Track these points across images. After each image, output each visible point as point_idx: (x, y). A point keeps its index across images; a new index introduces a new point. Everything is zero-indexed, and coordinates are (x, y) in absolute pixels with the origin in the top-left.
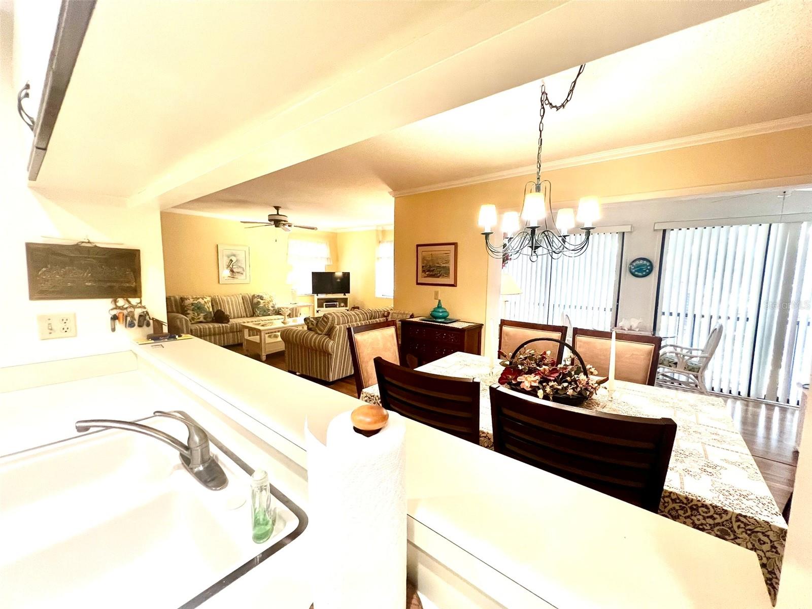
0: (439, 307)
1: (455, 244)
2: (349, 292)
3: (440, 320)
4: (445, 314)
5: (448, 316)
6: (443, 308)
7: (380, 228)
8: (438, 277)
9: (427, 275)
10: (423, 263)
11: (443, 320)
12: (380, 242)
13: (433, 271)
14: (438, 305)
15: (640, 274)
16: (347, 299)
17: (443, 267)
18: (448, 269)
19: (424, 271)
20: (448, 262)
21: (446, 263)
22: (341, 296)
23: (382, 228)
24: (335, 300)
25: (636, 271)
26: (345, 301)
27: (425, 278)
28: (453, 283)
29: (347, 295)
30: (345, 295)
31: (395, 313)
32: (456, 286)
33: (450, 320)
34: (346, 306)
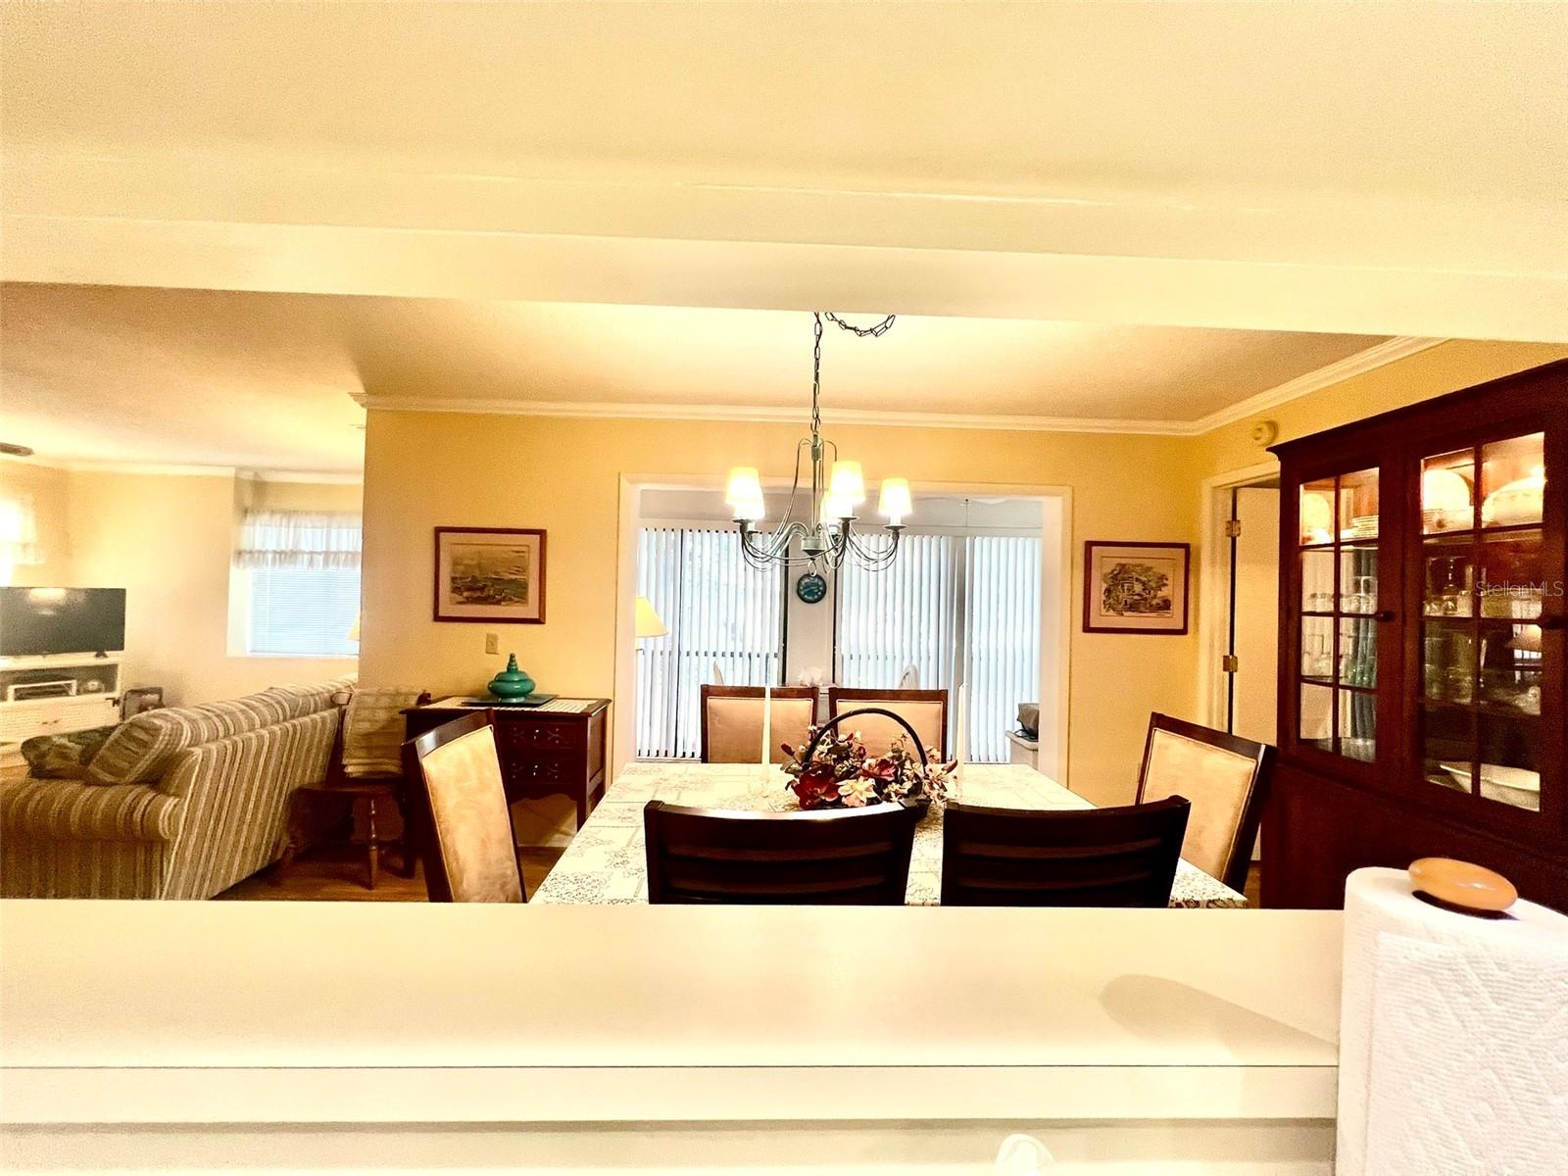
0: (511, 668)
1: (542, 533)
2: (121, 647)
3: (514, 700)
4: (527, 687)
5: (532, 690)
6: (521, 672)
7: (248, 476)
8: (498, 603)
9: (467, 598)
10: (454, 569)
11: (521, 700)
12: (246, 511)
13: (482, 589)
14: (509, 665)
15: (811, 598)
16: (113, 668)
17: (512, 581)
18: (524, 586)
19: (455, 590)
20: (523, 570)
21: (517, 573)
22: (88, 659)
23: (256, 474)
24: (63, 674)
25: (805, 594)
26: (106, 676)
27: (463, 606)
28: (537, 617)
29: (112, 657)
30: (100, 654)
31: (368, 695)
32: (544, 623)
33: (536, 697)
34: (110, 687)
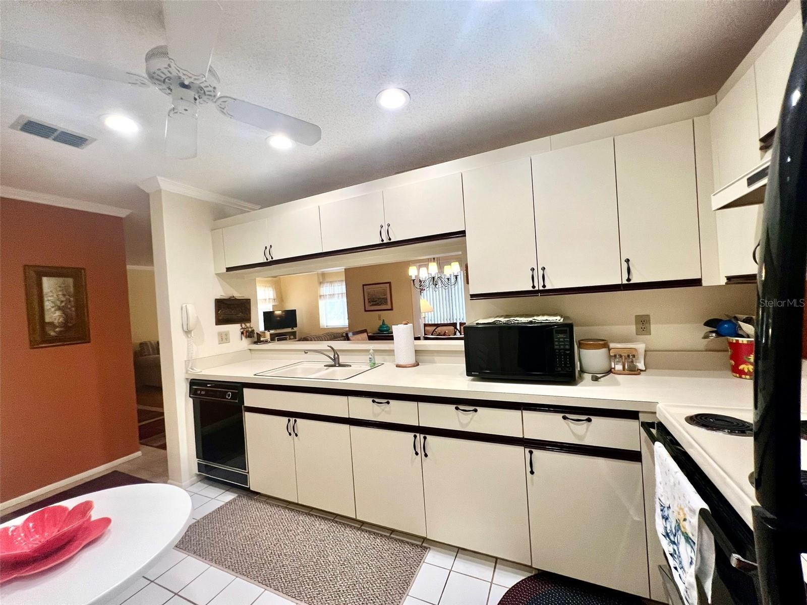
1: (389, 283)
2: (296, 326)
8: (380, 305)
9: (372, 304)
10: (368, 296)
11: (387, 332)
12: (321, 283)
13: (376, 301)
14: (383, 323)
16: (296, 332)
17: (383, 298)
18: (386, 299)
19: (369, 302)
21: (384, 295)
22: (289, 330)
24: (285, 334)
26: (294, 334)
27: (371, 307)
28: (390, 308)
30: (293, 329)
32: (393, 310)
34: (296, 338)
